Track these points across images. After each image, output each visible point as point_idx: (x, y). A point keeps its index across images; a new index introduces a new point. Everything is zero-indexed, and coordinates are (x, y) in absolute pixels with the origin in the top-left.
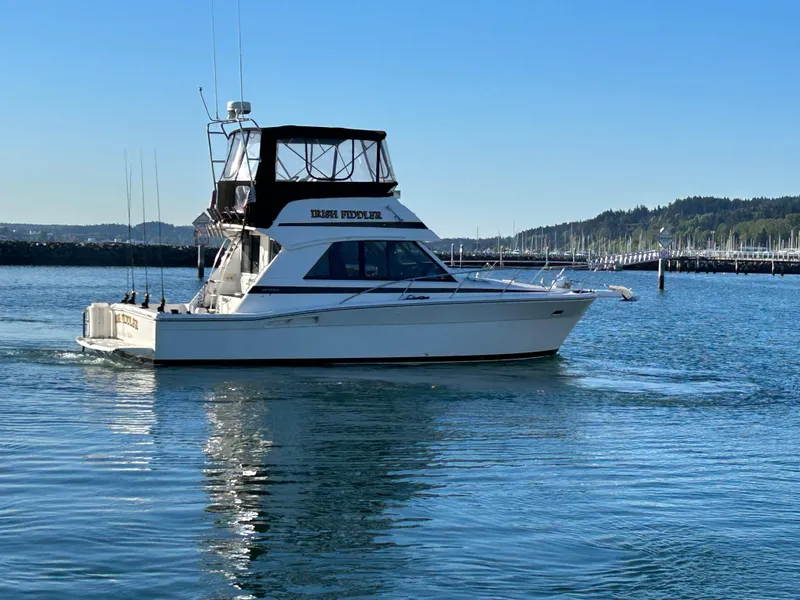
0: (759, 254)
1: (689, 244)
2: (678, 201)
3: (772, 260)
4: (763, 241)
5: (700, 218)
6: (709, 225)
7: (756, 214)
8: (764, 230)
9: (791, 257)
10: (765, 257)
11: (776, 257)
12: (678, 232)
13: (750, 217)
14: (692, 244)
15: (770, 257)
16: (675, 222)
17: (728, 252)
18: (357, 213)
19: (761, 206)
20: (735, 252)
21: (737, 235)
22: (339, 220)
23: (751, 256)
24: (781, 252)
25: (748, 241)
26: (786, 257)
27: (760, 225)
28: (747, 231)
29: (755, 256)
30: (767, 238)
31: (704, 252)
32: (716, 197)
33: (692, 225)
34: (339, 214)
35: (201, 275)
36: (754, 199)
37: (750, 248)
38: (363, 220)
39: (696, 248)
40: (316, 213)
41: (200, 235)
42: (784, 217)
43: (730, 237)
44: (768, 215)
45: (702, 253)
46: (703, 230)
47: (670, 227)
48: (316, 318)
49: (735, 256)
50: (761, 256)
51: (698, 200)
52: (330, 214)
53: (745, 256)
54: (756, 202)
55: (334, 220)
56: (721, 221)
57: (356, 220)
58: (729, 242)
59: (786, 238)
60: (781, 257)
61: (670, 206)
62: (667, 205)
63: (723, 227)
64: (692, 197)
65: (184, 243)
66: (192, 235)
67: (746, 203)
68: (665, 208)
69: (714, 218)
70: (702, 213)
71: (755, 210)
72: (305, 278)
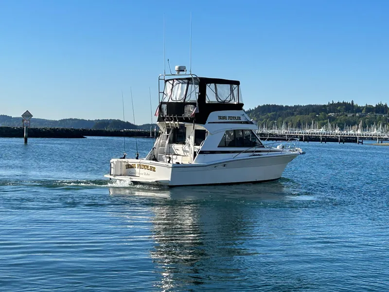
0: (297, 132)
1: (264, 126)
2: (259, 107)
3: (303, 135)
4: (299, 126)
5: (269, 114)
6: (273, 118)
7: (295, 113)
8: (299, 121)
9: (312, 134)
10: (300, 133)
11: (305, 133)
12: (259, 122)
13: (293, 114)
14: (265, 127)
15: (302, 133)
16: (258, 116)
17: (283, 131)
18: (233, 117)
19: (298, 110)
20: (286, 131)
21: (287, 123)
22: (228, 121)
23: (293, 133)
24: (308, 131)
25: (292, 126)
26: (310, 134)
27: (298, 118)
28: (291, 121)
29: (295, 133)
30: (301, 125)
31: (271, 131)
32: (277, 105)
33: (266, 118)
34: (227, 118)
35: (26, 141)
36: (295, 106)
37: (293, 129)
38: (235, 121)
39: (268, 129)
40: (220, 118)
41: (25, 122)
42: (309, 115)
43: (284, 123)
44: (301, 113)
45: (270, 131)
46: (271, 120)
47: (256, 119)
48: (225, 165)
49: (286, 133)
50: (298, 133)
51: (268, 106)
52: (224, 118)
53: (291, 133)
54: (296, 107)
55: (226, 121)
56: (279, 116)
57: (233, 121)
58: (283, 126)
59: (310, 124)
60: (307, 133)
61: (256, 109)
62: (254, 108)
63: (280, 119)
64: (266, 104)
65: (17, 126)
66: (21, 122)
67: (291, 108)
68: (253, 110)
69: (276, 115)
70: (270, 112)
71: (295, 111)
72: (218, 147)
